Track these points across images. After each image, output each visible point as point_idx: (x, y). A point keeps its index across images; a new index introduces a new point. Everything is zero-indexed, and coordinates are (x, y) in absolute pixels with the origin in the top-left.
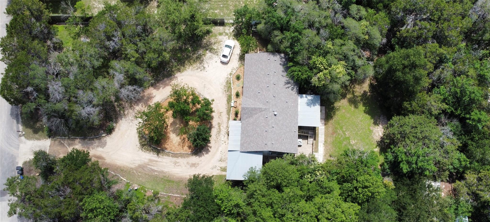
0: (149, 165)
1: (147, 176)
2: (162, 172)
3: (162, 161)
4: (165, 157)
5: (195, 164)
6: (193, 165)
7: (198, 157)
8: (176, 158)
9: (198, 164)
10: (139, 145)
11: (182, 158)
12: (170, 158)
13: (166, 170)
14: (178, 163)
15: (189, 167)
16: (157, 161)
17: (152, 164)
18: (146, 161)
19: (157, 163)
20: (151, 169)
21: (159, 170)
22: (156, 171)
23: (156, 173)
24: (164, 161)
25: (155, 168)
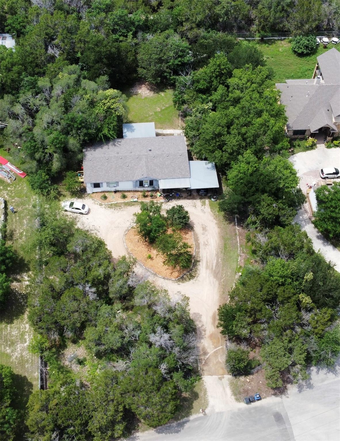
0: (212, 268)
1: (224, 268)
2: (217, 255)
3: (205, 258)
4: (201, 255)
5: (203, 227)
6: (204, 229)
7: (194, 226)
8: (200, 245)
9: (202, 225)
10: (192, 281)
11: (198, 240)
12: (200, 250)
13: (215, 252)
14: (204, 242)
15: (207, 233)
16: (207, 262)
17: (211, 265)
18: (208, 271)
19: (209, 261)
20: (216, 266)
21: (216, 258)
22: (217, 261)
23: (220, 261)
24: (205, 255)
25: (215, 262)
